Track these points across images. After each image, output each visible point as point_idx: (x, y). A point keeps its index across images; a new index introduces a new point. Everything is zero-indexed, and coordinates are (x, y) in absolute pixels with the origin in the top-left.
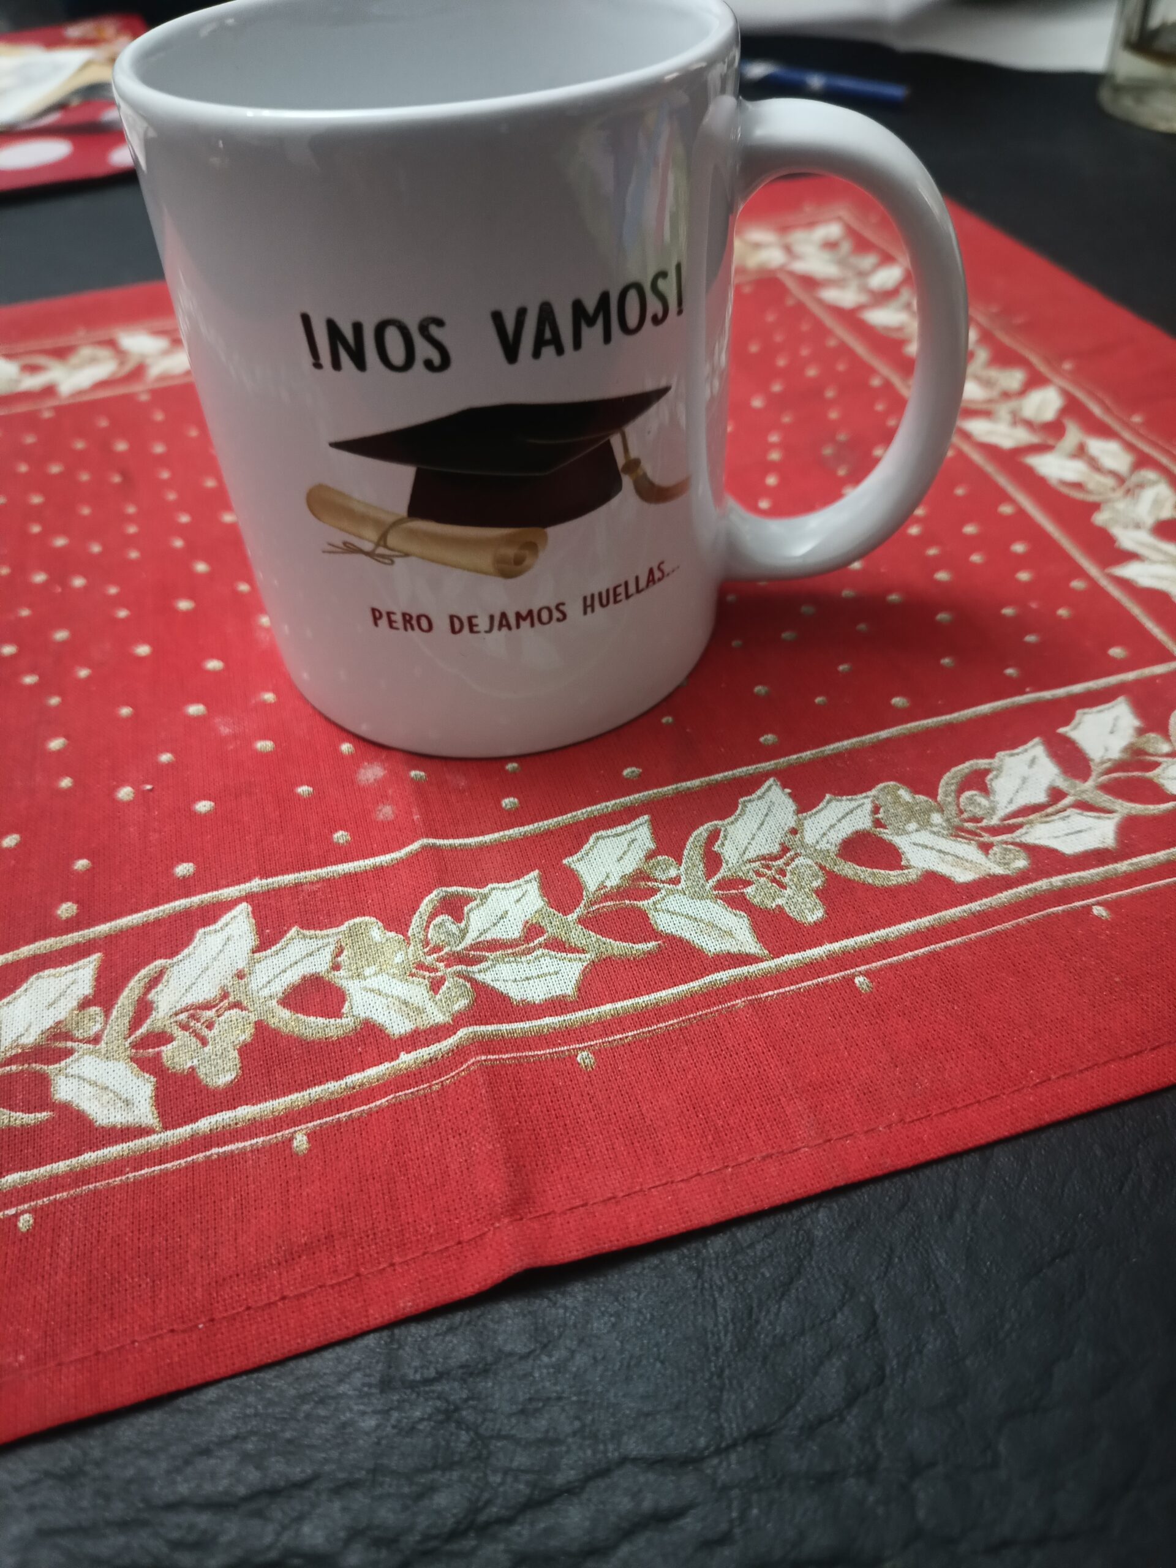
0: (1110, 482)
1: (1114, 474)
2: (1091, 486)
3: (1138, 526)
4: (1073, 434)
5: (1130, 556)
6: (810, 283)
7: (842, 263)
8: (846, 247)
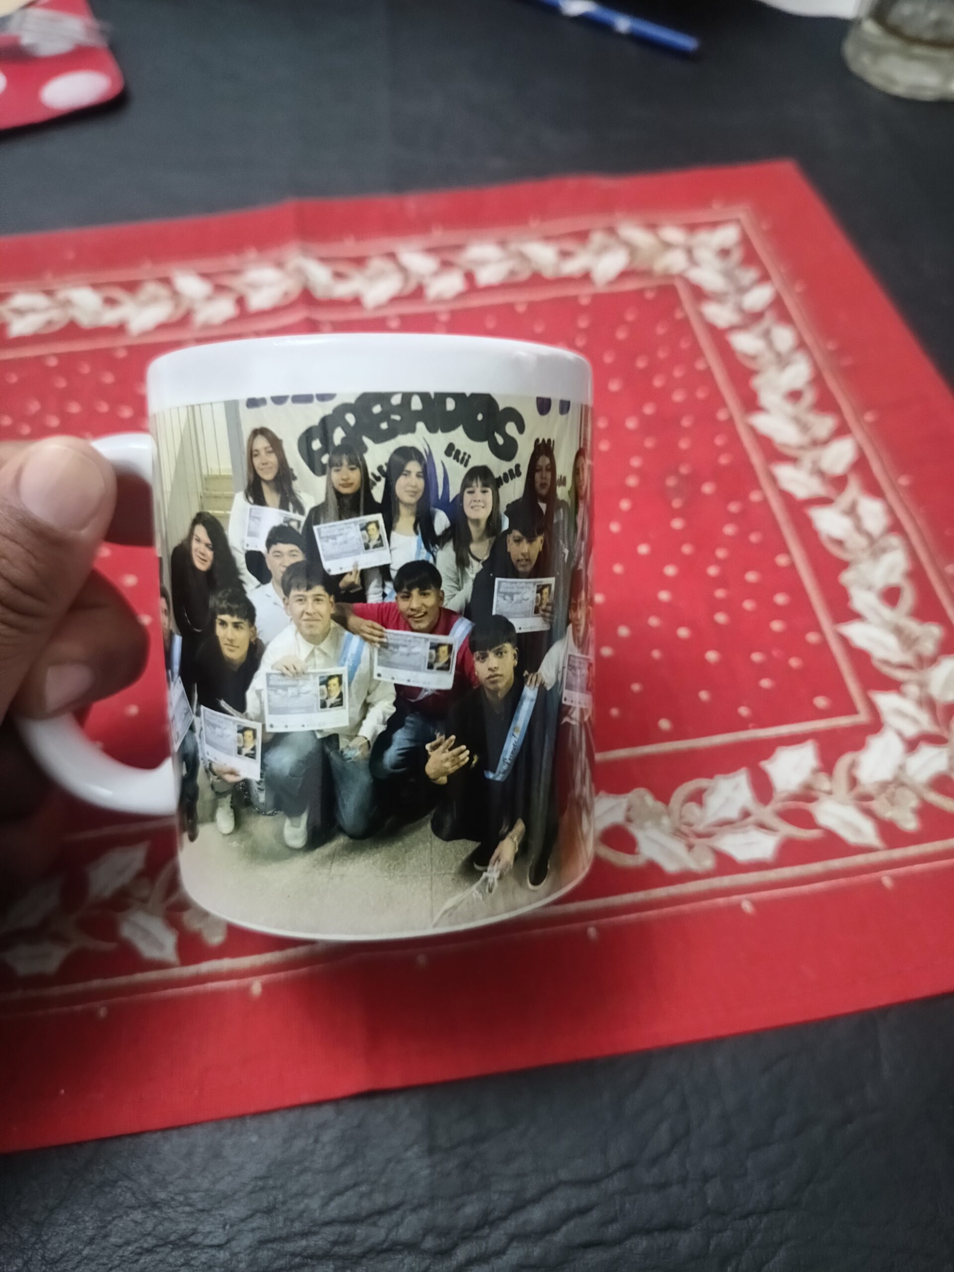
0: (863, 542)
1: (868, 535)
2: (849, 544)
3: (870, 588)
4: (853, 490)
5: (855, 616)
6: (699, 294)
7: (728, 275)
8: (737, 255)
